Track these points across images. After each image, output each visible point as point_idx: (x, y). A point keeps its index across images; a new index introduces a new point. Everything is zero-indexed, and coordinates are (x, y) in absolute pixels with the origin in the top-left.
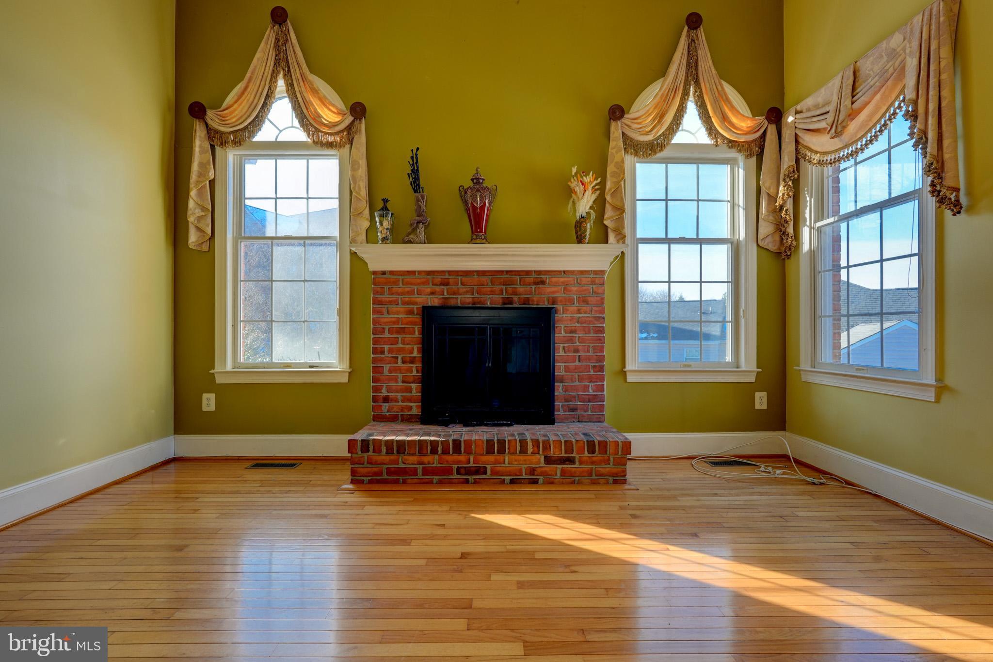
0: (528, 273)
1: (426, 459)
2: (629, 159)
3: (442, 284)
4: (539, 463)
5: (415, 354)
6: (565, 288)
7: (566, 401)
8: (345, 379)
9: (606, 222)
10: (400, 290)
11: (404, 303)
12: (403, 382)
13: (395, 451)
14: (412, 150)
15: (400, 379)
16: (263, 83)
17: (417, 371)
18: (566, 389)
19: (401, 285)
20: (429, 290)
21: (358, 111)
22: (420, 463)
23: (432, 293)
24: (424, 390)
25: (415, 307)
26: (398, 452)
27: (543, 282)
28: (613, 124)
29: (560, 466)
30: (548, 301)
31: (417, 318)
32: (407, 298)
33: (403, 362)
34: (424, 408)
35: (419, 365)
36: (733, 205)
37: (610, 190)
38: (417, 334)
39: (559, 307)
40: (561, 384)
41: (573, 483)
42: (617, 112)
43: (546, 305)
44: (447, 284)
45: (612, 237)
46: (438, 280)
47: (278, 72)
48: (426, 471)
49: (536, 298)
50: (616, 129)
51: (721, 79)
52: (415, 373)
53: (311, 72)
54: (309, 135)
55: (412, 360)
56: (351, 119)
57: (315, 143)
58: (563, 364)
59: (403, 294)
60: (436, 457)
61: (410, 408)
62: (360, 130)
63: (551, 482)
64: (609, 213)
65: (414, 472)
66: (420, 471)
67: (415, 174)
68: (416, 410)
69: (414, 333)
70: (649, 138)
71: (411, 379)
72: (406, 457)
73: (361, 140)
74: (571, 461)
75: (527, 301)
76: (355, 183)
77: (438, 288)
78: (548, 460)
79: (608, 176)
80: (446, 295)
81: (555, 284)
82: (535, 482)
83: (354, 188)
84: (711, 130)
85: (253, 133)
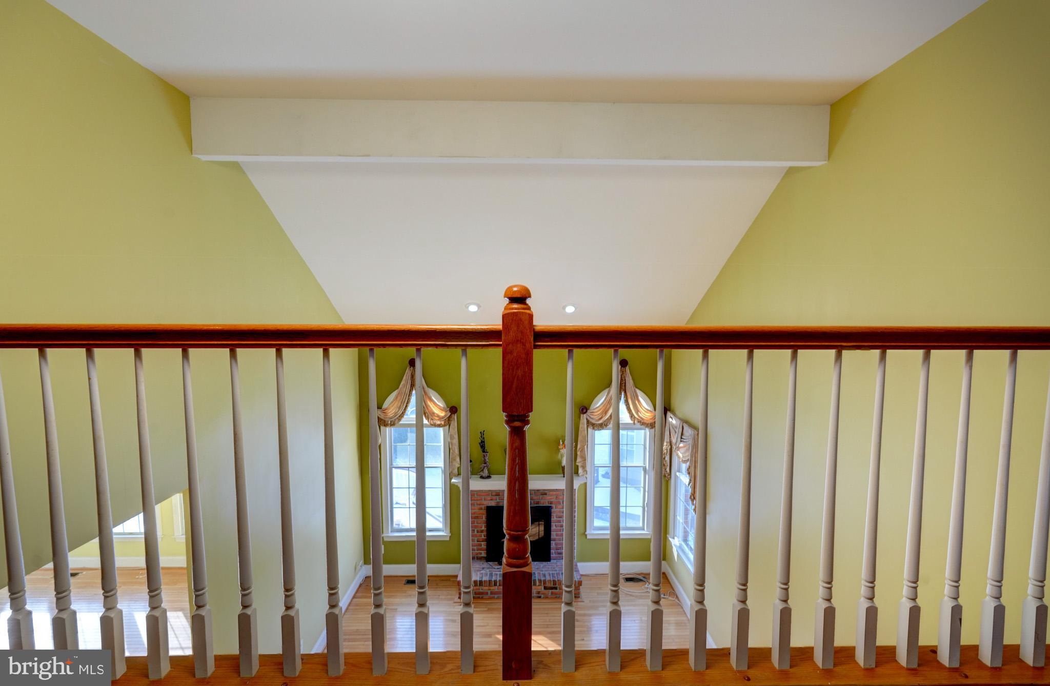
0: (538, 490)
1: (492, 588)
2: (590, 430)
3: (496, 495)
4: (541, 589)
5: (483, 528)
6: (556, 497)
7: (557, 549)
8: (448, 539)
9: (577, 464)
10: (475, 499)
11: (477, 504)
12: (478, 541)
13: (478, 585)
14: (481, 432)
15: (476, 540)
16: (405, 397)
17: (484, 536)
18: (556, 544)
19: (476, 496)
20: (489, 498)
21: (453, 410)
22: (490, 590)
23: (491, 500)
24: (487, 545)
25: (483, 506)
26: (480, 585)
27: (546, 494)
28: (582, 415)
29: (550, 591)
30: (548, 503)
31: (484, 512)
32: (479, 502)
33: (477, 532)
34: (487, 553)
35: (485, 533)
36: (645, 448)
37: (580, 448)
38: (484, 519)
39: (553, 506)
40: (554, 542)
41: (556, 598)
42: (584, 409)
43: (547, 505)
44: (499, 495)
45: (580, 471)
46: (494, 494)
47: (413, 390)
48: (492, 593)
49: (542, 501)
50: (584, 418)
51: (636, 387)
52: (483, 537)
53: (428, 387)
54: (428, 421)
55: (482, 531)
56: (450, 414)
57: (431, 424)
58: (555, 533)
59: (477, 500)
60: (496, 587)
61: (481, 554)
62: (454, 419)
63: (546, 598)
64: (579, 460)
65: (487, 593)
66: (489, 593)
67: (482, 445)
68: (484, 554)
69: (482, 519)
70: (601, 422)
71: (481, 540)
72: (483, 587)
73: (454, 424)
74: (556, 588)
75: (538, 503)
76: (452, 445)
77: (494, 497)
78: (545, 588)
79: (579, 443)
80: (498, 500)
81: (552, 495)
82: (540, 597)
83: (452, 449)
84: (632, 416)
85: (400, 420)
